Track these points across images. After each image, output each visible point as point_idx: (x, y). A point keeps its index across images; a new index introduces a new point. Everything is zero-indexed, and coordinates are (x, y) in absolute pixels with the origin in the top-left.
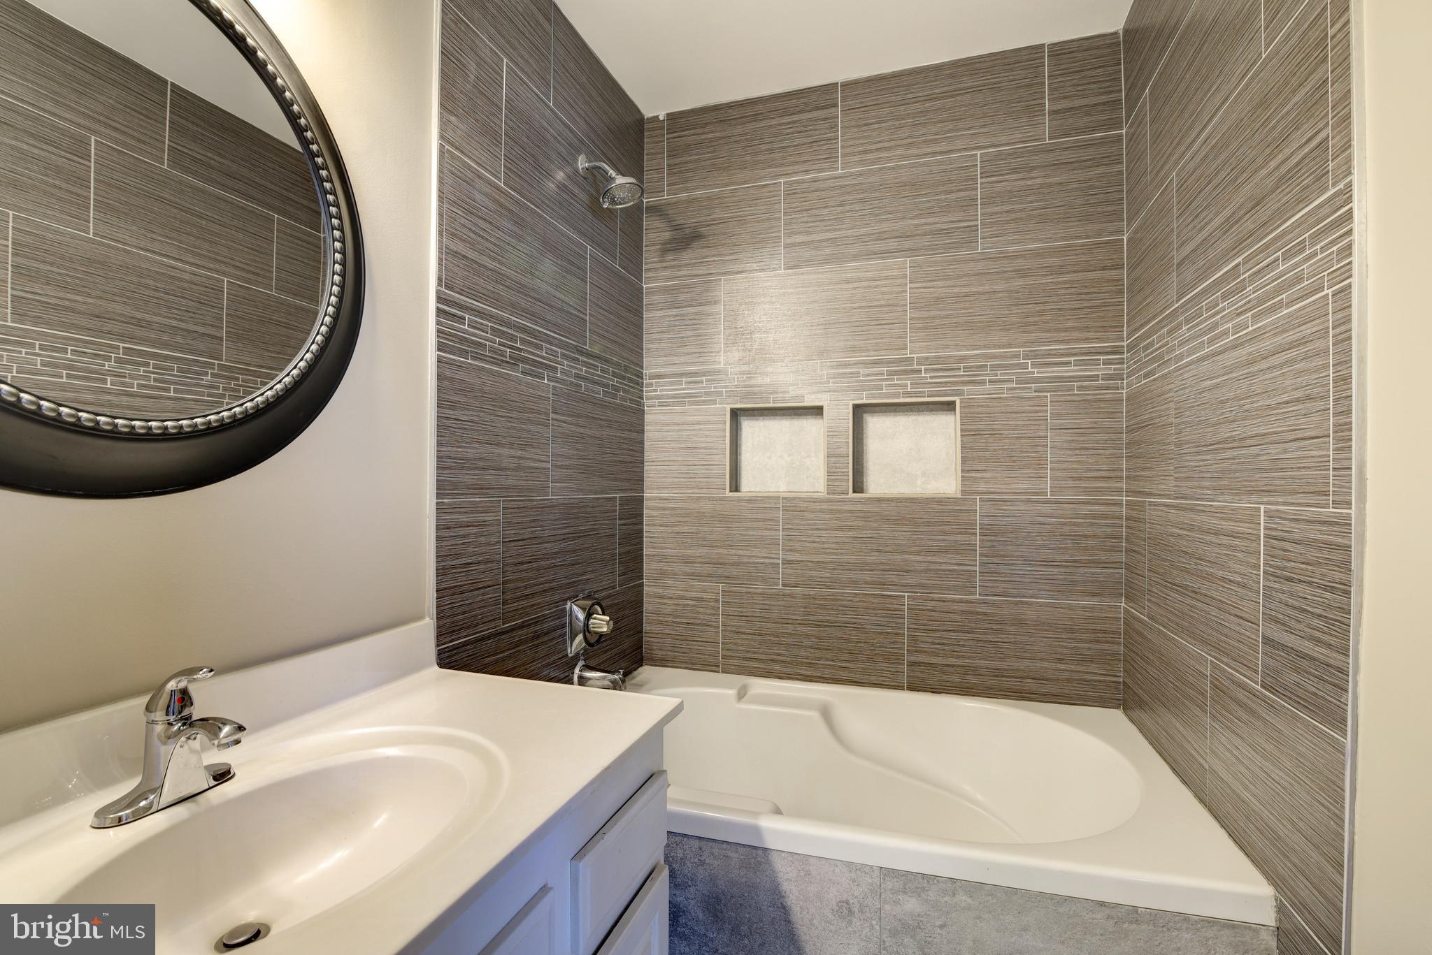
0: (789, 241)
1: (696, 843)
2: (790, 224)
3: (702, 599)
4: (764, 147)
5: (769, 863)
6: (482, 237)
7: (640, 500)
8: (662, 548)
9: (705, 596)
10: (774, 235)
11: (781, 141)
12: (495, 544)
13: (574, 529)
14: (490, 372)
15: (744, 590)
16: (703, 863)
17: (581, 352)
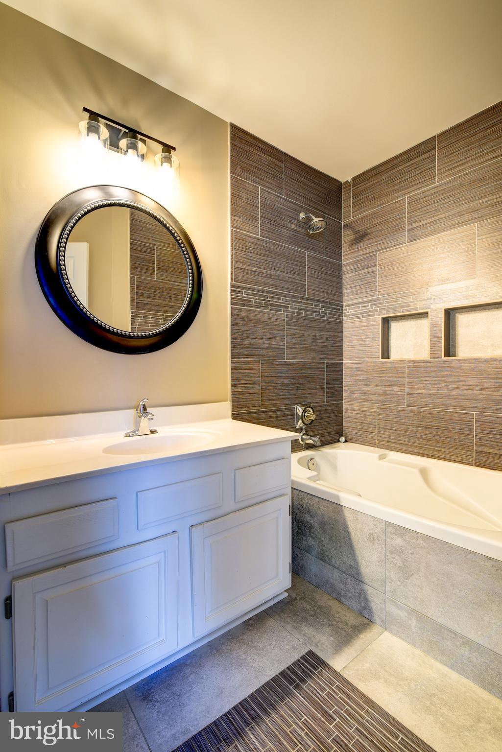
0: (410, 227)
1: (317, 499)
2: (411, 218)
3: (368, 412)
4: (397, 182)
5: (342, 512)
6: (250, 259)
7: (342, 364)
8: (351, 386)
9: (370, 410)
10: (402, 226)
11: (405, 176)
12: (258, 377)
13: (298, 374)
14: (255, 311)
15: (388, 408)
16: (319, 508)
17: (303, 299)
